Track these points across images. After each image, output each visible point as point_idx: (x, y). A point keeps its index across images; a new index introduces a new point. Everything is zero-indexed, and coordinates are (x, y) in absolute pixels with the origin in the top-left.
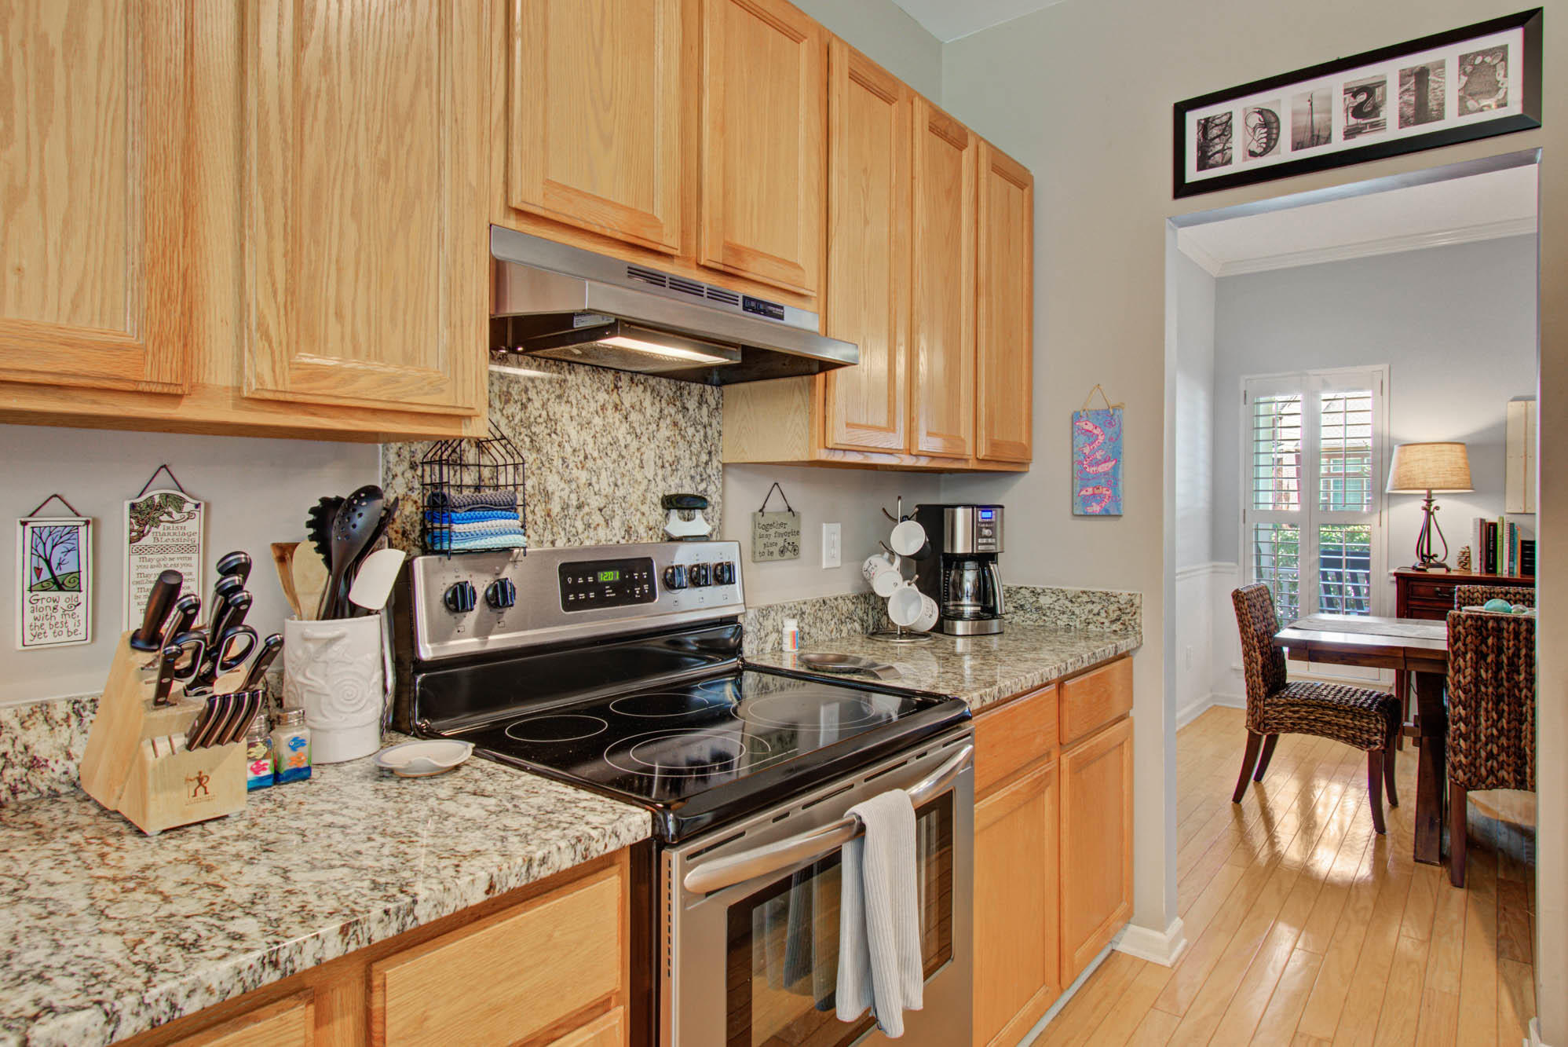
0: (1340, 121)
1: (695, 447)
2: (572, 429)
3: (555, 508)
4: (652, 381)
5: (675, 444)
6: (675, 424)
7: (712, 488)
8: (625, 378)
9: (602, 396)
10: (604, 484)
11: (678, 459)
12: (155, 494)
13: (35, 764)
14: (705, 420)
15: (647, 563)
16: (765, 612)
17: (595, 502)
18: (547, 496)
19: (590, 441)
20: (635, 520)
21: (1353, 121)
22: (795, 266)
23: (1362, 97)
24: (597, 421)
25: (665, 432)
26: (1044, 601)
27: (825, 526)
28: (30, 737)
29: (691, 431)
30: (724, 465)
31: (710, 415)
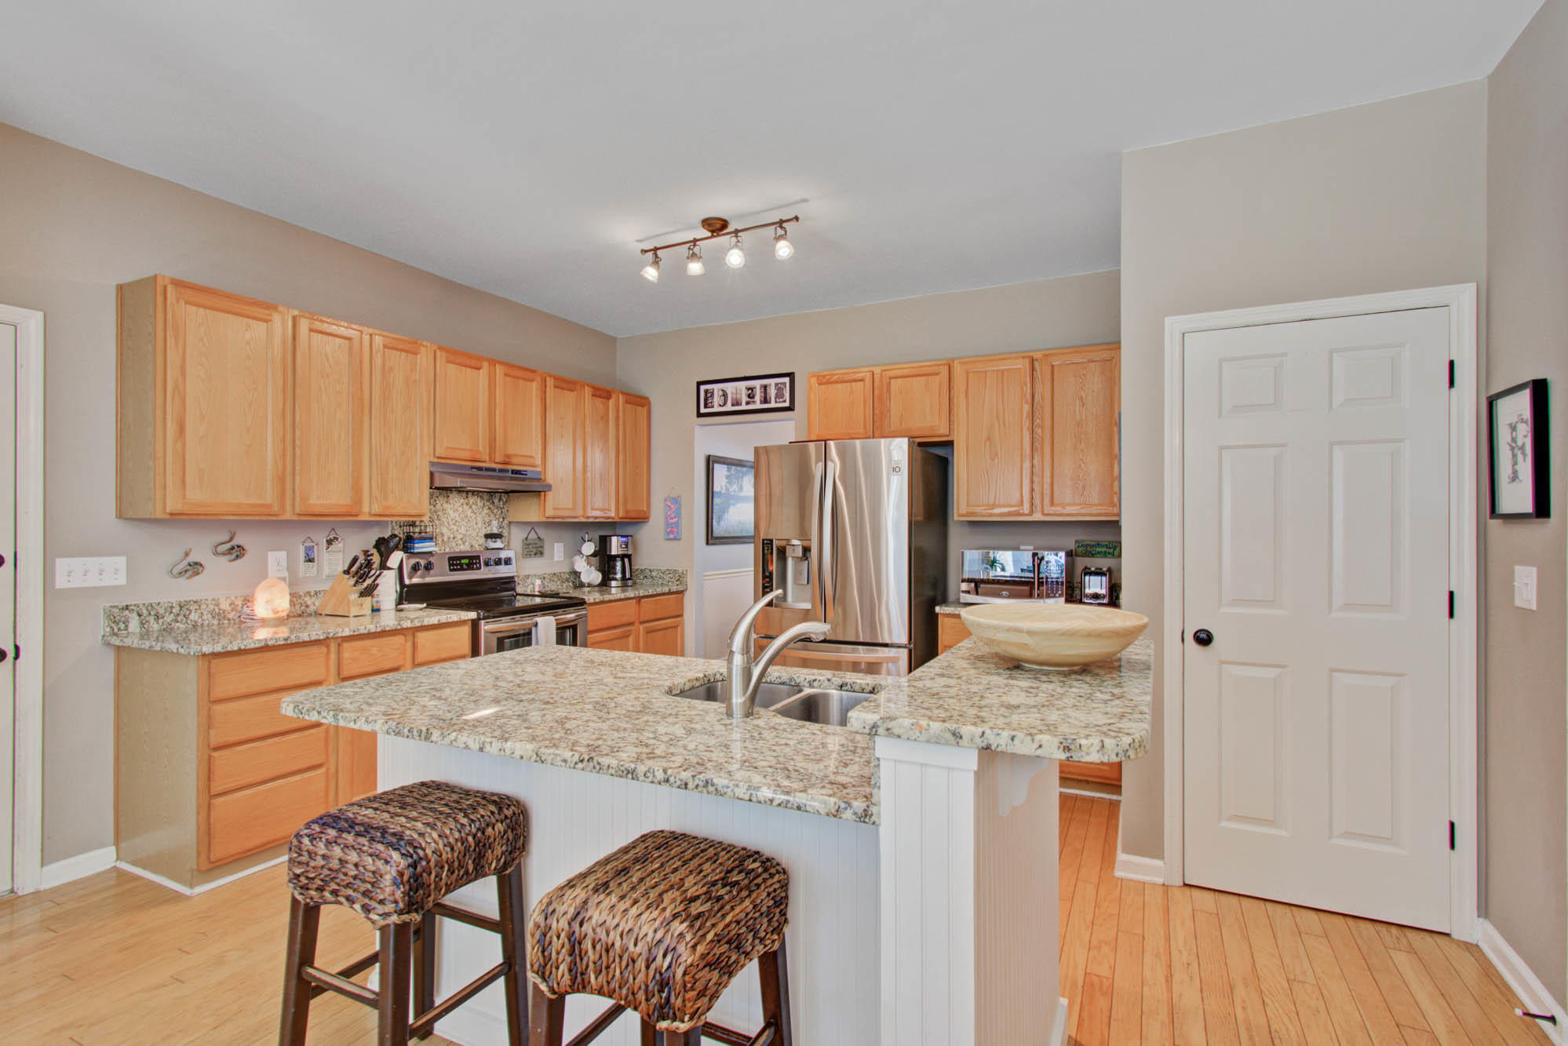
0: (745, 399)
1: (497, 517)
2: (451, 512)
3: (446, 539)
4: (481, 494)
5: (489, 516)
6: (490, 508)
7: (504, 531)
8: (470, 494)
9: (462, 501)
10: (463, 530)
11: (491, 521)
12: (331, 537)
13: (307, 606)
14: (501, 506)
15: (478, 557)
16: (527, 577)
17: (459, 536)
18: (443, 535)
19: (457, 515)
20: (474, 543)
21: (748, 399)
22: (531, 457)
23: (750, 391)
24: (460, 509)
25: (486, 511)
26: (654, 574)
27: (556, 544)
28: (306, 599)
29: (496, 511)
30: (510, 522)
31: (504, 504)
